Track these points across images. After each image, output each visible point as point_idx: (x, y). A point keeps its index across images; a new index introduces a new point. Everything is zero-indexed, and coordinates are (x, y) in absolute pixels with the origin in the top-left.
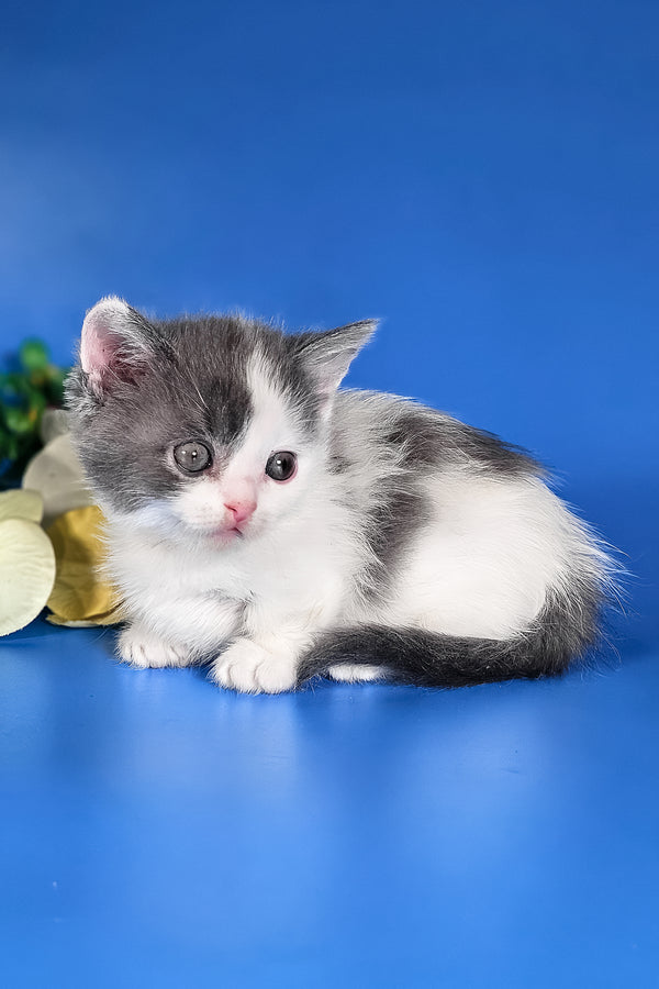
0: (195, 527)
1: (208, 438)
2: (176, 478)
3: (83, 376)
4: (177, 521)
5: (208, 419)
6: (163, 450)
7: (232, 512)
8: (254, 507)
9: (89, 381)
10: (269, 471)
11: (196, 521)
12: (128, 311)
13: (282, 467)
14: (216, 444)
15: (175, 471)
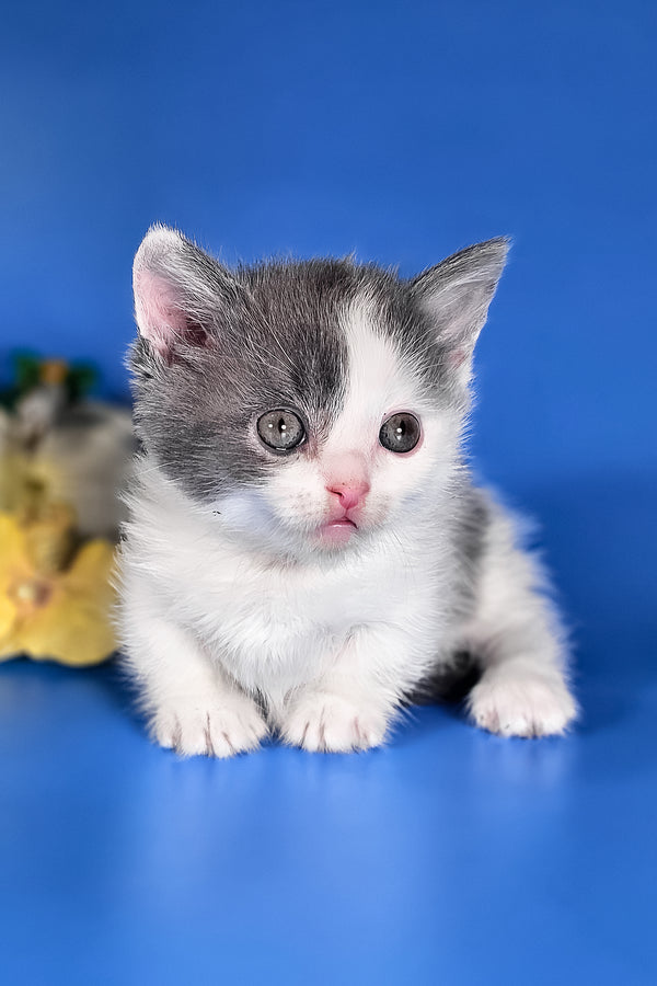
0: (292, 522)
1: (298, 404)
2: (263, 460)
3: (144, 344)
4: (270, 516)
5: (295, 378)
6: (244, 424)
7: (337, 497)
8: (366, 489)
9: (151, 348)
10: (384, 440)
11: (292, 513)
12: (181, 243)
13: (402, 433)
14: (309, 413)
15: (261, 450)
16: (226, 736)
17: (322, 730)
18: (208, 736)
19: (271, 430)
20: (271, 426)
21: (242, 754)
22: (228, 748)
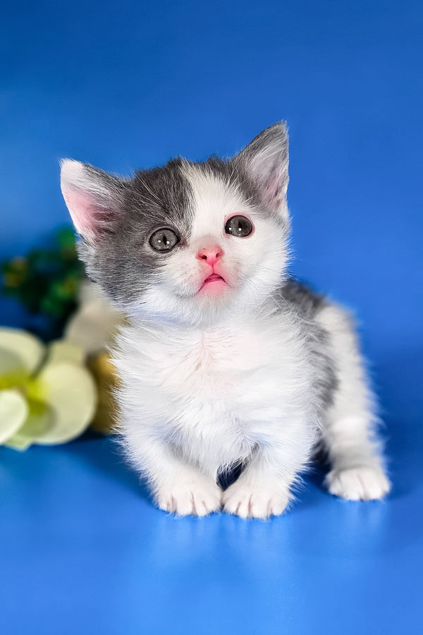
1: (168, 221)
14: (176, 225)
16: (203, 503)
17: (250, 506)
18: (193, 503)
19: (160, 244)
20: (160, 241)
21: (212, 513)
22: (205, 509)
